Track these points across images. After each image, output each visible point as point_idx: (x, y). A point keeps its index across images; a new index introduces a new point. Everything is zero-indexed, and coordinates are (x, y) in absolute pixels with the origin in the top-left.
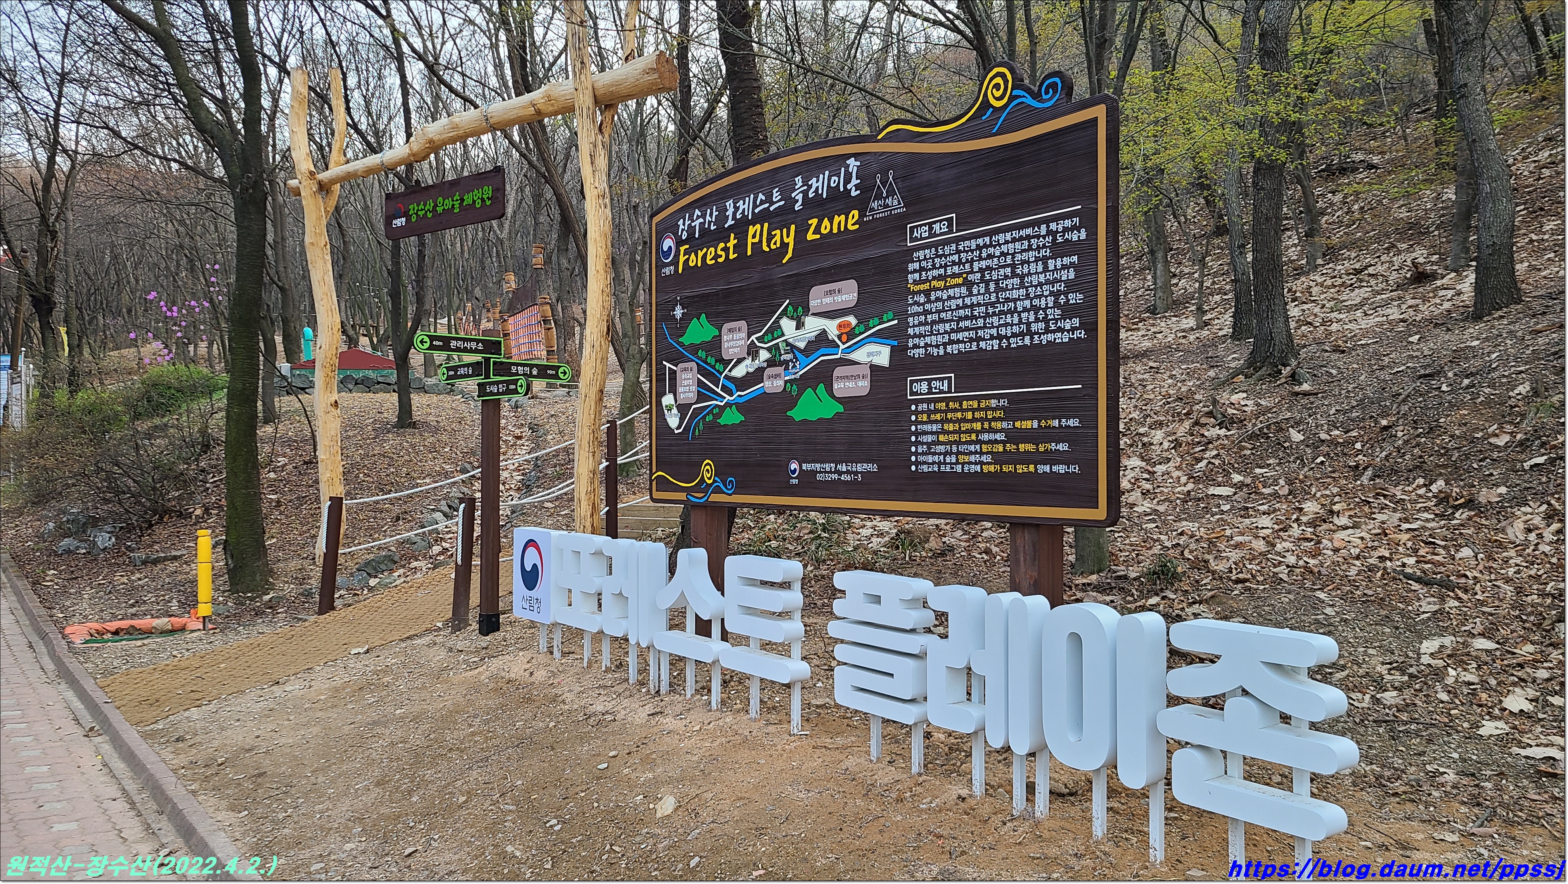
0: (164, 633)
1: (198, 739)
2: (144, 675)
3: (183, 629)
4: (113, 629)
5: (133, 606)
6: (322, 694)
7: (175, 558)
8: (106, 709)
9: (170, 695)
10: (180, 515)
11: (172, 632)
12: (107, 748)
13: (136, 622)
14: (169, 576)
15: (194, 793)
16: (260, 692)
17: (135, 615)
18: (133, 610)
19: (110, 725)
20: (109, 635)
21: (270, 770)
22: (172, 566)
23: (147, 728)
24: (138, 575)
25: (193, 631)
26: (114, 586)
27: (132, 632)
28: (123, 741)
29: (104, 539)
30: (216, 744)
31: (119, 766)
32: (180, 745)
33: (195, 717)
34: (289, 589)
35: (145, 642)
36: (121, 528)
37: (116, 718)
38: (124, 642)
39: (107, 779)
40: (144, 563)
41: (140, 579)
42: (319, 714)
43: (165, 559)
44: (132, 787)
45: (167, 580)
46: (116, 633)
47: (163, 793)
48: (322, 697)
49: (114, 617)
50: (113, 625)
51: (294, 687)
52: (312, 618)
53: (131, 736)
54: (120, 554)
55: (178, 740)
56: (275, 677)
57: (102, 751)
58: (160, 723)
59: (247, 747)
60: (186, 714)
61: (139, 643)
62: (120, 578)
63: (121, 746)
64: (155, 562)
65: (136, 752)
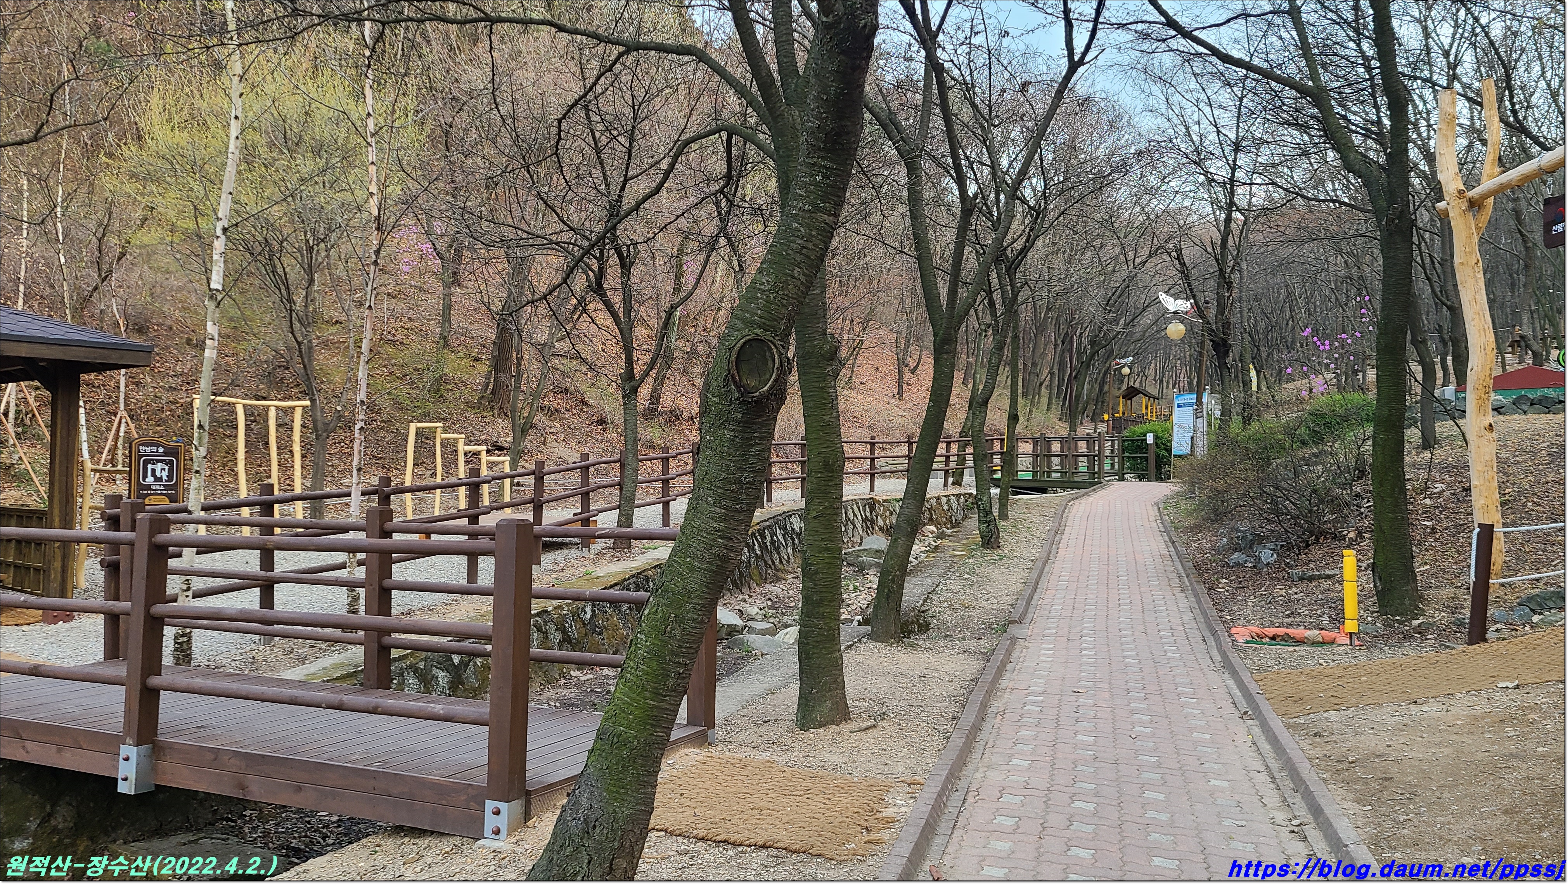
0: (1314, 643)
1: (1334, 738)
2: (1291, 676)
3: (1332, 642)
4: (1271, 635)
5: (1288, 616)
6: (1459, 719)
7: (1329, 577)
8: (1258, 698)
9: (1312, 696)
10: (1335, 537)
11: (1322, 643)
12: (1257, 730)
13: (1290, 631)
14: (1322, 593)
15: (1324, 780)
16: (1396, 708)
17: (1290, 624)
18: (1289, 620)
19: (1261, 712)
20: (1268, 640)
21: (1397, 777)
22: (1326, 584)
23: (1291, 720)
24: (1294, 590)
25: (1340, 645)
26: (1274, 598)
27: (1287, 639)
28: (1269, 727)
29: (1267, 555)
30: (1349, 745)
31: (1266, 747)
32: (1318, 739)
33: (1333, 719)
34: (1440, 617)
35: (1297, 649)
36: (1282, 546)
37: (1266, 708)
38: (1279, 647)
39: (1255, 755)
40: (1301, 579)
41: (1296, 593)
42: (1454, 737)
43: (1320, 577)
44: (1274, 765)
45: (1320, 596)
46: (1273, 638)
47: (1298, 774)
48: (1459, 722)
49: (1272, 624)
50: (1272, 631)
51: (1432, 708)
52: (1460, 648)
53: (1277, 724)
54: (1280, 570)
55: (1315, 735)
56: (1414, 697)
57: (1253, 732)
58: (1302, 718)
59: (1378, 753)
60: (1325, 715)
61: (1291, 649)
62: (1280, 591)
63: (1267, 731)
64: (1311, 579)
65: (1279, 738)
